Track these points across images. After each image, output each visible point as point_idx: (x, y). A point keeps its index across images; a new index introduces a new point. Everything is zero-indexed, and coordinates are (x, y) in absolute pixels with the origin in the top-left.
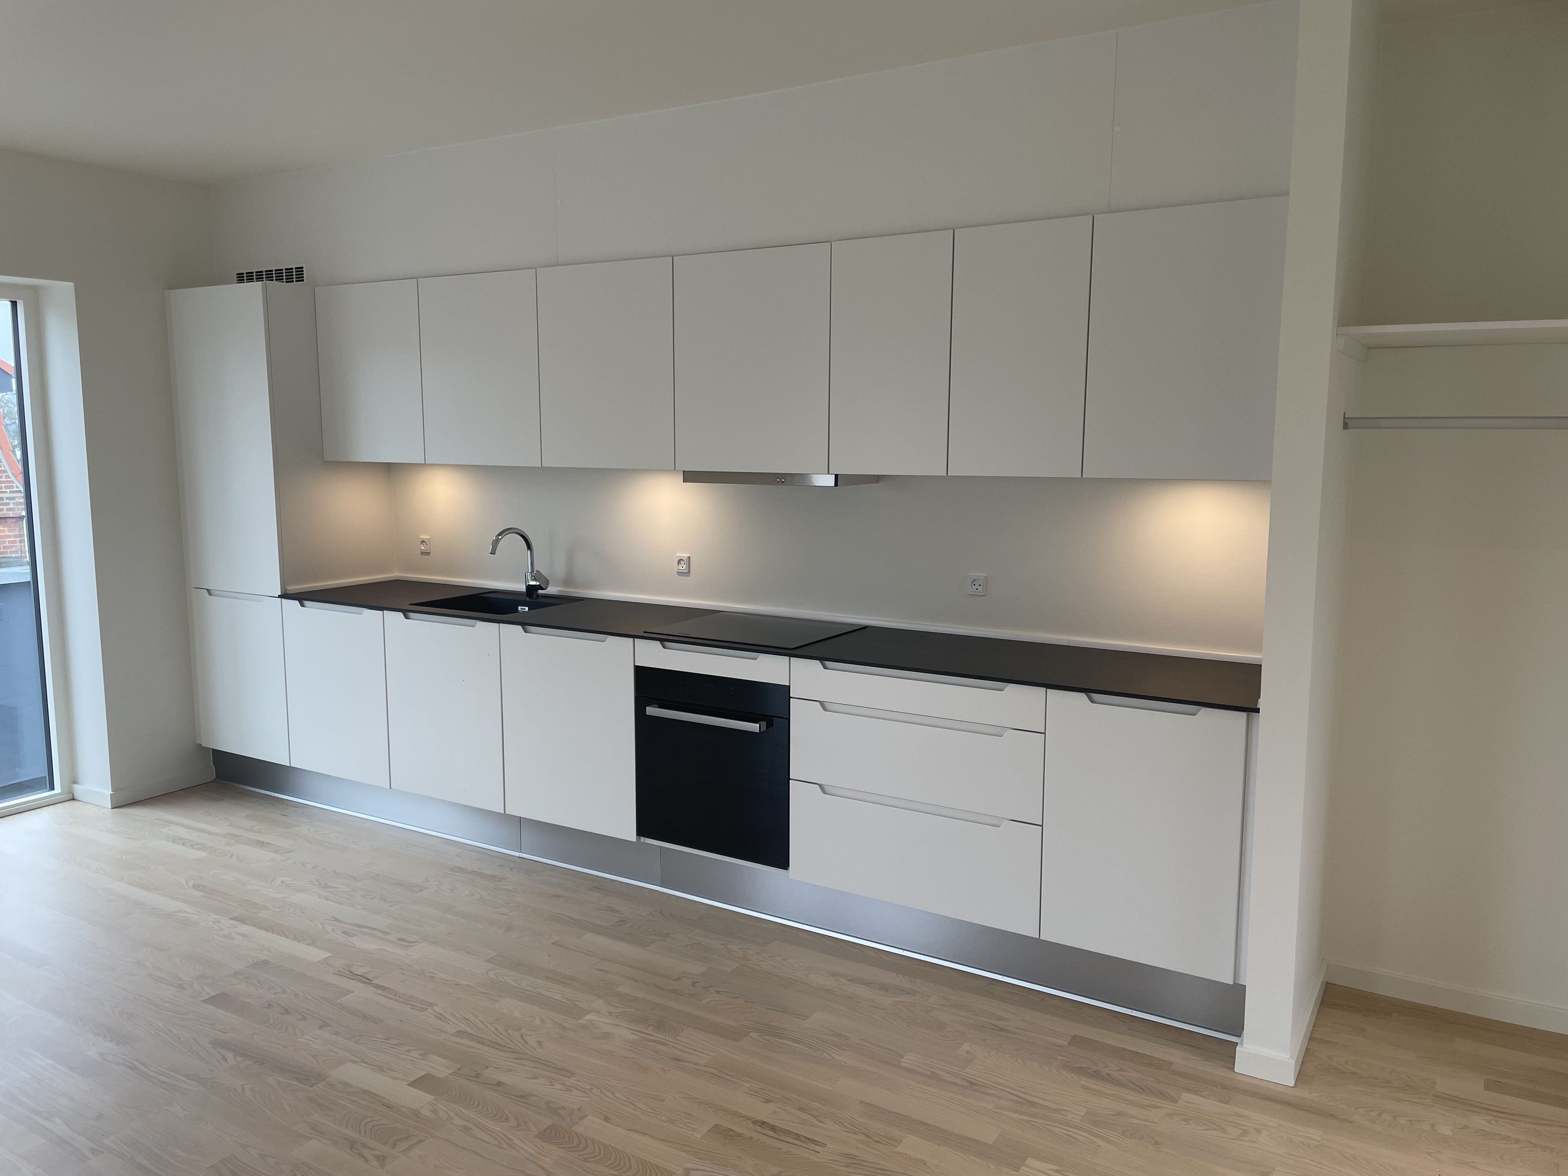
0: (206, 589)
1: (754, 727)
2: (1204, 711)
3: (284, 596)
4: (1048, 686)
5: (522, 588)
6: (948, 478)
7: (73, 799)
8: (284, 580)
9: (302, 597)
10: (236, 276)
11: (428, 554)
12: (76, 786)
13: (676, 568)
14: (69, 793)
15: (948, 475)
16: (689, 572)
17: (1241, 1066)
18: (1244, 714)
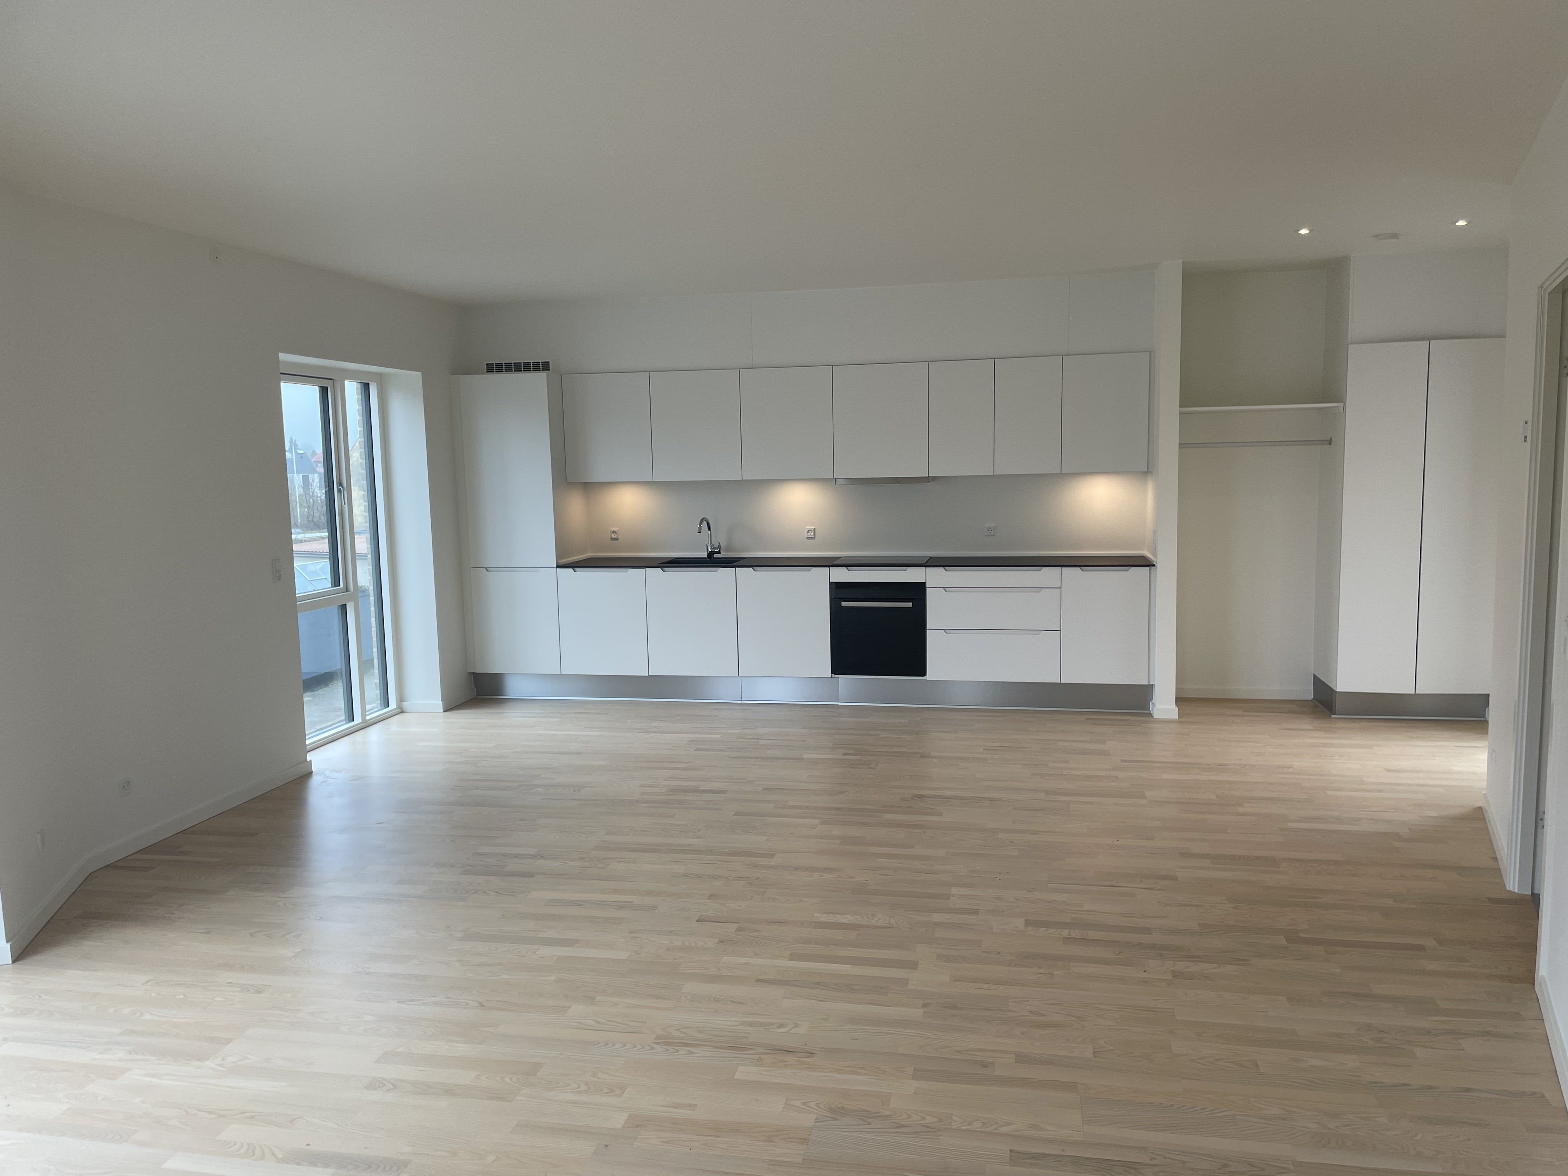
0: (485, 568)
1: (910, 605)
2: (1132, 568)
3: (558, 567)
4: (1062, 566)
5: (705, 555)
6: (994, 476)
7: (402, 712)
8: (558, 557)
9: (574, 566)
10: (485, 365)
11: (617, 539)
12: (404, 703)
13: (806, 535)
14: (398, 709)
15: (995, 474)
16: (815, 537)
17: (1156, 715)
18: (1148, 568)
